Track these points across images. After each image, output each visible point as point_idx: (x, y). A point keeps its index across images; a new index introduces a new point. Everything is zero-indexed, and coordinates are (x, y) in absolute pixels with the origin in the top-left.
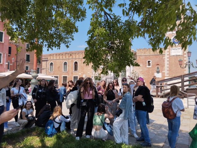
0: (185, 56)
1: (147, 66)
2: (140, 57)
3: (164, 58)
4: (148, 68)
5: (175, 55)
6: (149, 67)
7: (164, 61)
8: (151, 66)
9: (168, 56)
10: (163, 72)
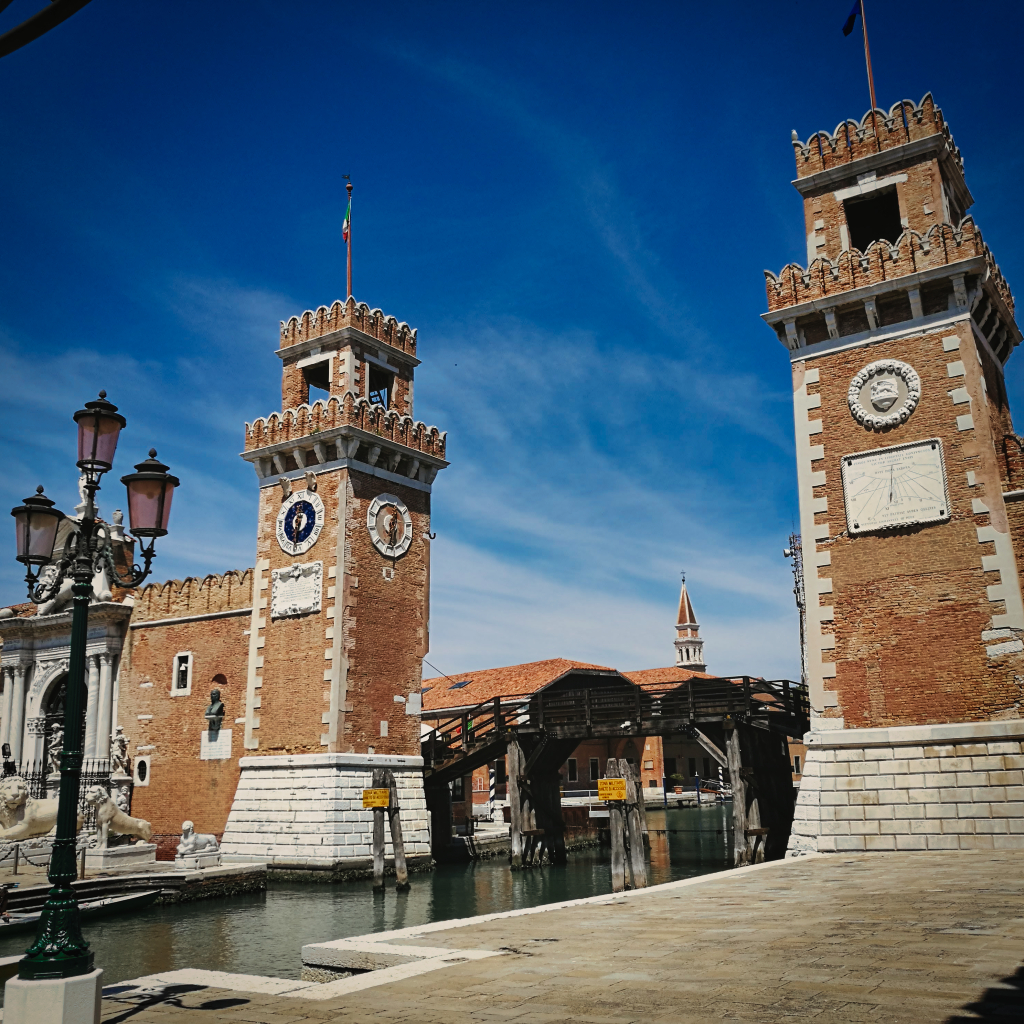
0: (330, 612)
1: (175, 692)
2: (147, 634)
3: (246, 632)
4: (175, 699)
5: (290, 613)
6: (182, 692)
7: (247, 654)
8: (187, 691)
9: (262, 623)
10: (238, 721)
